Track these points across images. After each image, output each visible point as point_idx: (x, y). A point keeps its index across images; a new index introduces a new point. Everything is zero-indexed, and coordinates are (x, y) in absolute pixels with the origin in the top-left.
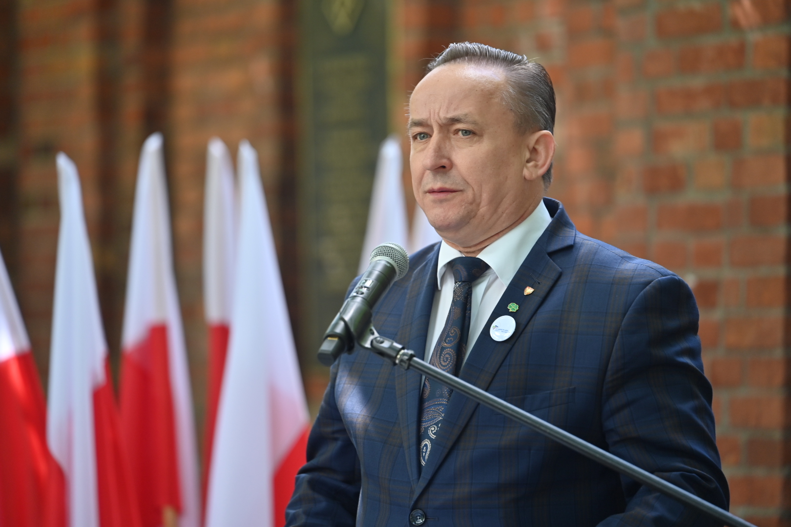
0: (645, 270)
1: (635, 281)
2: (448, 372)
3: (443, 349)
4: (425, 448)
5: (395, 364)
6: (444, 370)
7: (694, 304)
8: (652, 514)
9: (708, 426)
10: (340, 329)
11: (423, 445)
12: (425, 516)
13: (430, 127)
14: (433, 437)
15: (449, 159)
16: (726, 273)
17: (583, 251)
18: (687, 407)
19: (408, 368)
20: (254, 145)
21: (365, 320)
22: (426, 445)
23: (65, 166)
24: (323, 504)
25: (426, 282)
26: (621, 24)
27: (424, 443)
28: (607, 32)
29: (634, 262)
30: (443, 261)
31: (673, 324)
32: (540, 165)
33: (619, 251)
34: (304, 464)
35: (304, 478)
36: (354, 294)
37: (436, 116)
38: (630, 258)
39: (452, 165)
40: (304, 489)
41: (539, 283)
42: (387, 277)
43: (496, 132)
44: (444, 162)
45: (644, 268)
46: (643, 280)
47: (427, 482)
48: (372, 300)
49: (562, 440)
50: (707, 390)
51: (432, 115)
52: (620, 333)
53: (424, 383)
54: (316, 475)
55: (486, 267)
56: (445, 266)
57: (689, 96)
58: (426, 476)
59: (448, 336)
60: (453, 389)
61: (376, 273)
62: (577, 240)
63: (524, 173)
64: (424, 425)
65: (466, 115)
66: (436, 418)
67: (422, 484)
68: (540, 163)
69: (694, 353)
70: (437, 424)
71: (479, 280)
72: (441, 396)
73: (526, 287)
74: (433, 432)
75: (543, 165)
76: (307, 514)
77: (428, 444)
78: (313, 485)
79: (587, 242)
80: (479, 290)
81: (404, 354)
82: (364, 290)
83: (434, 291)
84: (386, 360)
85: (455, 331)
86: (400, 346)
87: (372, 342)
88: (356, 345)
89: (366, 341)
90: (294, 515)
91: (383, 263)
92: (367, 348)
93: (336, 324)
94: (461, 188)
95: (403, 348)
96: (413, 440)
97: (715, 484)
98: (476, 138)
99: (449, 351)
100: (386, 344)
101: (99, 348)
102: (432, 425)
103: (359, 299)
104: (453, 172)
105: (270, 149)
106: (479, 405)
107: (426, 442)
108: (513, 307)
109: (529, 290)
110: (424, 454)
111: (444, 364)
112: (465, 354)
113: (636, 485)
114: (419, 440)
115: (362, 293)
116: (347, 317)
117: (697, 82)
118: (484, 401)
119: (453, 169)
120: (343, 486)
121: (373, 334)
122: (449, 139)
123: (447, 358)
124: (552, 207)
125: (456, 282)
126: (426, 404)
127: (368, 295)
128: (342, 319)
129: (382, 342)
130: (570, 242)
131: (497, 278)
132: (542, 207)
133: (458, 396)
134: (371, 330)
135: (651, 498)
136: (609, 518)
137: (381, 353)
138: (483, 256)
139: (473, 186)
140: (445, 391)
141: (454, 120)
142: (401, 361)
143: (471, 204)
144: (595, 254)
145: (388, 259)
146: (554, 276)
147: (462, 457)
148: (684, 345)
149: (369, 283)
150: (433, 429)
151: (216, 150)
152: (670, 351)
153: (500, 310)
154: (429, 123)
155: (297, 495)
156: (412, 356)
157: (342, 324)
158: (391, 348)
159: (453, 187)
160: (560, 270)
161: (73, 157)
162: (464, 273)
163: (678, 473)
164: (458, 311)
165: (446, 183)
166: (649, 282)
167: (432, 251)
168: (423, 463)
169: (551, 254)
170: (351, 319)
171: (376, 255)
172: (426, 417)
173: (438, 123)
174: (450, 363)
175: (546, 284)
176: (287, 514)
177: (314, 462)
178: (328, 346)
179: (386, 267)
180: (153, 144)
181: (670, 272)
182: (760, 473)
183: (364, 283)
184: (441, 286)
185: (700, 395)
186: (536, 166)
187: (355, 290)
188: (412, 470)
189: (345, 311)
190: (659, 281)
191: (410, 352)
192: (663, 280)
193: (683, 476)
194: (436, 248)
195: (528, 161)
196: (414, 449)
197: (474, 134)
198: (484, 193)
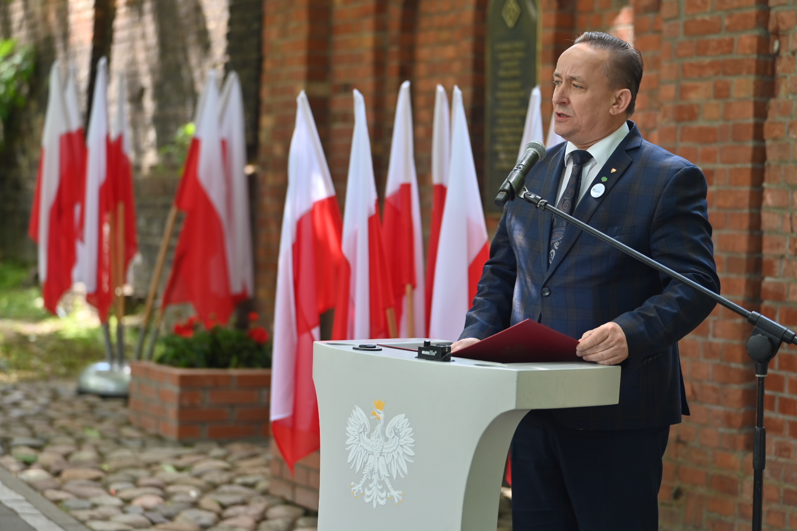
0: (678, 162)
1: (672, 168)
2: (566, 213)
3: (565, 200)
5: (537, 207)
6: (564, 212)
7: (705, 182)
8: (676, 296)
9: (709, 249)
10: (507, 187)
12: (550, 291)
13: (562, 78)
14: (557, 248)
15: (567, 98)
16: (719, 166)
17: (645, 150)
18: (697, 238)
19: (544, 210)
20: (460, 88)
21: (521, 183)
22: (552, 253)
23: (357, 95)
24: (498, 282)
25: (559, 163)
26: (665, 27)
28: (658, 31)
29: (673, 158)
30: (568, 152)
31: (692, 193)
32: (621, 108)
33: (665, 151)
34: (489, 260)
35: (488, 267)
36: (515, 168)
37: (565, 74)
38: (671, 156)
39: (569, 102)
40: (488, 273)
41: (619, 167)
42: (534, 159)
44: (565, 100)
45: (678, 161)
46: (676, 168)
47: (552, 272)
48: (526, 172)
49: (627, 252)
50: (709, 230)
51: (563, 73)
52: (662, 196)
53: (554, 219)
54: (495, 266)
55: (591, 157)
56: (569, 154)
57: (702, 67)
58: (552, 269)
59: (568, 193)
60: (569, 222)
61: (528, 157)
62: (643, 144)
63: (610, 111)
64: (552, 241)
65: (579, 77)
67: (549, 273)
68: (621, 106)
69: (703, 209)
71: (587, 164)
72: (562, 226)
73: (612, 169)
75: (623, 108)
76: (490, 287)
78: (493, 271)
79: (647, 145)
80: (587, 169)
81: (542, 202)
82: (521, 166)
83: (563, 168)
84: (532, 205)
85: (572, 191)
86: (540, 198)
87: (525, 195)
88: (516, 196)
89: (521, 195)
90: (482, 287)
91: (532, 152)
92: (522, 198)
93: (505, 185)
94: (572, 115)
95: (542, 199)
96: (546, 249)
97: (712, 280)
98: (583, 90)
99: (568, 202)
100: (532, 196)
101: (373, 196)
103: (518, 171)
104: (569, 106)
105: (469, 90)
106: (582, 231)
107: (553, 251)
108: (604, 179)
109: (614, 170)
110: (551, 257)
111: (564, 208)
112: (576, 204)
113: (669, 279)
114: (549, 250)
115: (520, 168)
116: (511, 181)
117: (707, 60)
118: (585, 229)
119: (569, 104)
120: (510, 272)
121: (525, 190)
123: (566, 206)
124: (630, 125)
125: (574, 164)
126: (554, 230)
127: (524, 169)
128: (508, 182)
129: (530, 195)
130: (638, 145)
131: (597, 163)
132: (626, 124)
133: (571, 225)
134: (524, 188)
135: (676, 287)
136: (653, 297)
137: (530, 201)
138: (590, 151)
139: (578, 116)
140: (565, 223)
141: (573, 79)
142: (541, 206)
143: (575, 125)
144: (651, 152)
145: (534, 150)
146: (628, 163)
147: (571, 261)
148: (698, 204)
149: (524, 163)
150: (557, 244)
151: (440, 89)
152: (689, 208)
153: (597, 181)
154: (562, 76)
155: (484, 276)
156: (546, 203)
157: (508, 184)
158: (535, 198)
159: (568, 114)
160: (631, 160)
161: (361, 91)
162: (579, 160)
163: (691, 274)
164: (574, 179)
165: (564, 111)
166: (679, 170)
167: (562, 146)
168: (551, 262)
169: (627, 151)
170: (514, 182)
171: (528, 148)
172: (553, 237)
173: (565, 78)
174: (568, 208)
175: (623, 167)
176: (478, 287)
177: (494, 259)
178: (501, 196)
179: (533, 154)
180: (406, 85)
181: (692, 164)
182: (733, 276)
183: (521, 162)
184: (567, 165)
185: (706, 231)
186: (618, 108)
187: (516, 166)
188: (545, 266)
189: (510, 178)
190: (685, 169)
191: (545, 201)
192: (688, 168)
193: (694, 275)
194: (565, 144)
195: (615, 104)
196: (546, 254)
197: (581, 87)
198: (584, 120)
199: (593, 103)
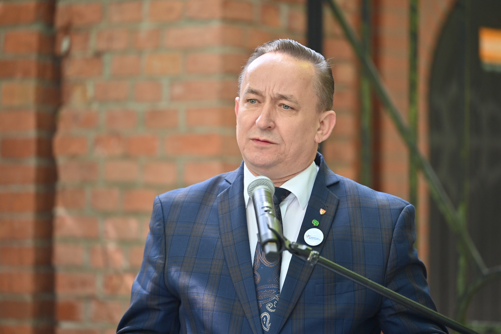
4: (265, 318)
11: (263, 316)
14: (271, 311)
15: (274, 122)
17: (347, 185)
25: (236, 202)
27: (264, 315)
32: (324, 134)
37: (271, 91)
39: (275, 126)
41: (327, 207)
43: (307, 109)
44: (271, 124)
51: (267, 90)
52: (393, 242)
53: (254, 274)
63: (315, 138)
64: (262, 302)
65: (291, 95)
66: (270, 298)
68: (325, 132)
70: (272, 302)
72: (273, 283)
73: (320, 209)
74: (270, 307)
75: (326, 134)
77: (267, 315)
82: (266, 209)
87: (290, 245)
92: (288, 249)
94: (278, 143)
98: (294, 112)
102: (268, 302)
104: (275, 131)
108: (315, 222)
109: (322, 212)
110: (265, 322)
114: (259, 312)
119: (275, 129)
122: (275, 108)
126: (259, 288)
138: (283, 186)
139: (286, 143)
140: (275, 279)
141: (283, 97)
143: (282, 154)
144: (357, 188)
146: (335, 202)
150: (270, 305)
154: (263, 94)
159: (273, 141)
160: (338, 198)
162: (275, 198)
165: (269, 137)
166: (402, 209)
168: (266, 329)
169: (328, 187)
172: (261, 297)
173: (271, 97)
175: (333, 208)
186: (322, 134)
195: (319, 130)
197: (292, 108)
198: (292, 149)
199: (304, 129)
